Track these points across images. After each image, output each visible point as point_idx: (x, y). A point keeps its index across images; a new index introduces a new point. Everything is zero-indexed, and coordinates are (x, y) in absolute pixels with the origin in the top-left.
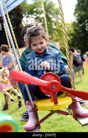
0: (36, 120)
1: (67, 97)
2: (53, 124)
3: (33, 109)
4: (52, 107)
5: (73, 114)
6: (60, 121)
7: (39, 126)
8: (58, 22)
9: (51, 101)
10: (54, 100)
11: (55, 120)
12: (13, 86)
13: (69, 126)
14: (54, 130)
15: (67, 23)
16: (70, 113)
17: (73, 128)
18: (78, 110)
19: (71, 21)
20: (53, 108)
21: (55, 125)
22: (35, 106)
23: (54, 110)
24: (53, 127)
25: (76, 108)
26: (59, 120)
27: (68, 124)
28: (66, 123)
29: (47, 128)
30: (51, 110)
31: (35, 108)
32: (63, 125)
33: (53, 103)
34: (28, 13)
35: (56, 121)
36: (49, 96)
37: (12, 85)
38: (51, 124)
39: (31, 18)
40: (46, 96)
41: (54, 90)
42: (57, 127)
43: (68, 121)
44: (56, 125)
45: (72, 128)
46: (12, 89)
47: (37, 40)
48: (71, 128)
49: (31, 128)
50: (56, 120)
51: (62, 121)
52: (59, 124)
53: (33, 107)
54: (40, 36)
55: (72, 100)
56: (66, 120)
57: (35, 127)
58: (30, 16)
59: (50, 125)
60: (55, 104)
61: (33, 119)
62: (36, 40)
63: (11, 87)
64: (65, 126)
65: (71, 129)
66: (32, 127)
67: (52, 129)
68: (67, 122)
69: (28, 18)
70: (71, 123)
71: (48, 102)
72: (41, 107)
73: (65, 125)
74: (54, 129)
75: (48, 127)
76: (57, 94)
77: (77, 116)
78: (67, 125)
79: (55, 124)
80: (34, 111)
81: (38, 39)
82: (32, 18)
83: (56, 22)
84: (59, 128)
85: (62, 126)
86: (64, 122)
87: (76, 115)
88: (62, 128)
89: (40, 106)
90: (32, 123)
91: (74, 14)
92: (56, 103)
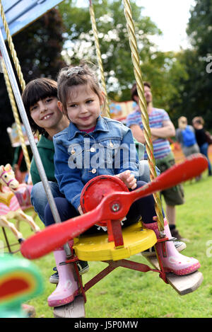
0: (76, 283)
1: (145, 231)
2: (126, 298)
3: (68, 259)
4: (110, 252)
5: (159, 268)
6: (142, 293)
7: (82, 298)
8: (147, 50)
9: (109, 241)
10: (115, 237)
11: (131, 289)
12: (25, 207)
13: (162, 304)
14: (126, 312)
15: (170, 53)
16: (152, 267)
17: (172, 307)
18: (171, 260)
19: (181, 48)
20: (114, 255)
21: (130, 300)
22: (73, 251)
23: (115, 259)
24: (124, 305)
25: (165, 256)
26: (141, 289)
27: (161, 298)
28: (156, 297)
29: (110, 308)
30: (108, 259)
31: (72, 257)
32: (148, 301)
33: (113, 244)
34: (78, 30)
35: (132, 292)
36: (105, 229)
37: (21, 205)
38: (121, 297)
39: (84, 42)
40: (99, 229)
41: (115, 214)
42: (133, 305)
43: (162, 292)
44: (133, 302)
45: (170, 308)
46: (21, 215)
47: (79, 93)
48: (167, 309)
49: (62, 301)
50: (134, 290)
51: (147, 291)
52: (139, 298)
53: (69, 253)
54: (88, 86)
55: (158, 238)
56: (157, 290)
57: (72, 299)
58: (82, 36)
59: (118, 301)
60: (116, 245)
61: (69, 281)
62: (77, 92)
63: (20, 211)
64: (153, 303)
65: (166, 311)
66: (66, 299)
67: (123, 310)
68: (160, 294)
69: (78, 43)
70: (169, 297)
71: (102, 243)
72: (87, 253)
73: (155, 302)
74: (127, 309)
75: (114, 306)
76: (122, 224)
77: (169, 274)
78: (158, 300)
79: (131, 298)
80: (70, 263)
81: (82, 92)
82: (87, 41)
83: (144, 52)
84: (138, 308)
85: (146, 303)
86: (151, 294)
87: (167, 271)
88: (147, 309)
89: (84, 252)
90: (65, 290)
91: (189, 32)
92: (119, 243)
